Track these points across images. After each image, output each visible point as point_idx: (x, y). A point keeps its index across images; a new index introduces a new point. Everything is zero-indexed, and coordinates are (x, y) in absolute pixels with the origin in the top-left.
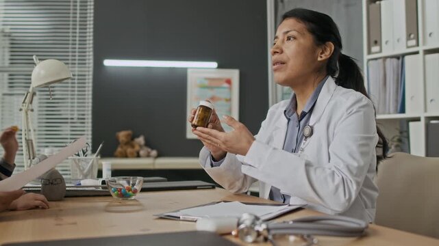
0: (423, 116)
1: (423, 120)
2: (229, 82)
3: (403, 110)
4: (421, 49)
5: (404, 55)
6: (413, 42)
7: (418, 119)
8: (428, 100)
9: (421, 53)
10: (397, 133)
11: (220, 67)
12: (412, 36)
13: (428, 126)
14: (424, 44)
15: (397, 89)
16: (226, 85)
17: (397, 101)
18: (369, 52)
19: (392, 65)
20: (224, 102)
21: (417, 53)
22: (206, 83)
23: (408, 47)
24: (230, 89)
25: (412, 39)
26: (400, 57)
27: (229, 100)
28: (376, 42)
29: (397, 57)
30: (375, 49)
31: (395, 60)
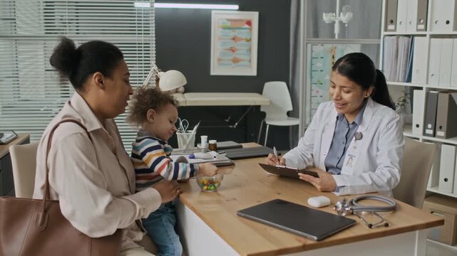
0: (425, 87)
1: (424, 89)
2: (249, 23)
3: (409, 80)
4: (428, 33)
5: (414, 36)
6: (422, 27)
7: (420, 88)
8: (430, 75)
9: (428, 36)
10: (403, 95)
11: (241, 9)
12: (422, 21)
13: (428, 95)
14: (431, 30)
15: (406, 62)
16: (247, 26)
17: (405, 71)
18: (386, 30)
19: (404, 42)
20: (244, 42)
21: (425, 35)
22: (229, 24)
23: (418, 30)
24: (251, 30)
25: (422, 24)
26: (411, 37)
27: (250, 40)
28: (392, 22)
29: (408, 36)
30: (391, 27)
31: (406, 39)
